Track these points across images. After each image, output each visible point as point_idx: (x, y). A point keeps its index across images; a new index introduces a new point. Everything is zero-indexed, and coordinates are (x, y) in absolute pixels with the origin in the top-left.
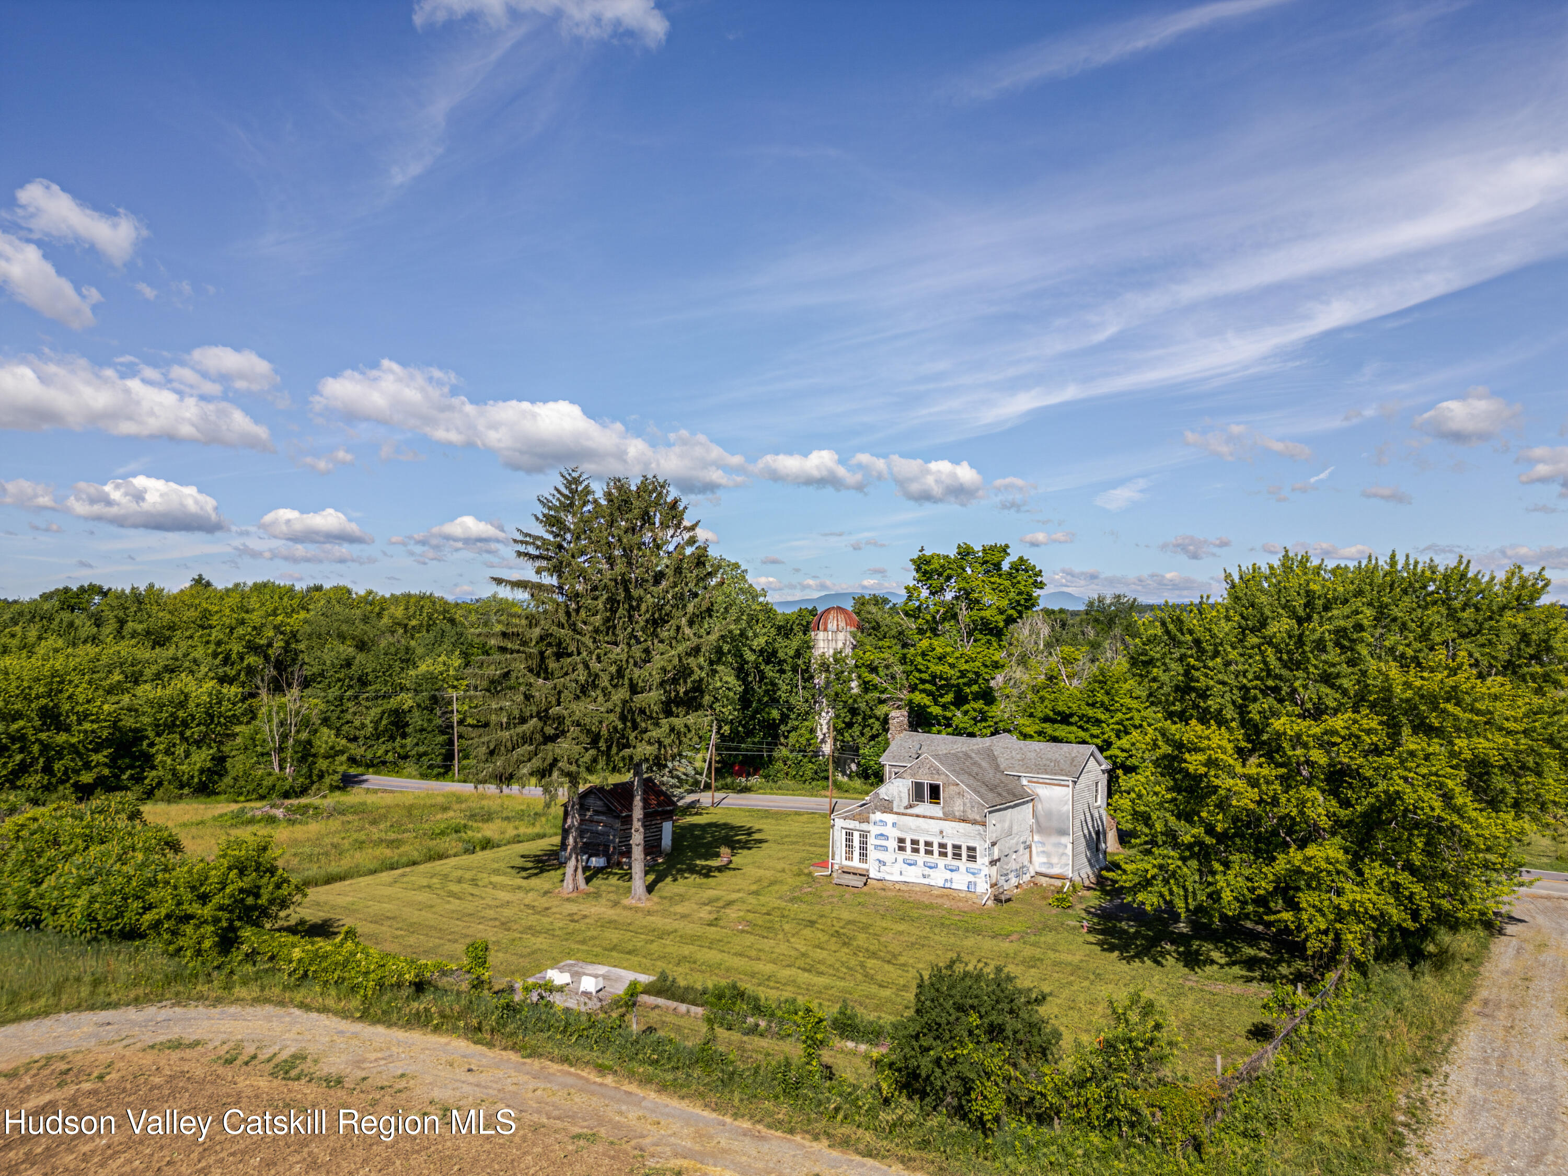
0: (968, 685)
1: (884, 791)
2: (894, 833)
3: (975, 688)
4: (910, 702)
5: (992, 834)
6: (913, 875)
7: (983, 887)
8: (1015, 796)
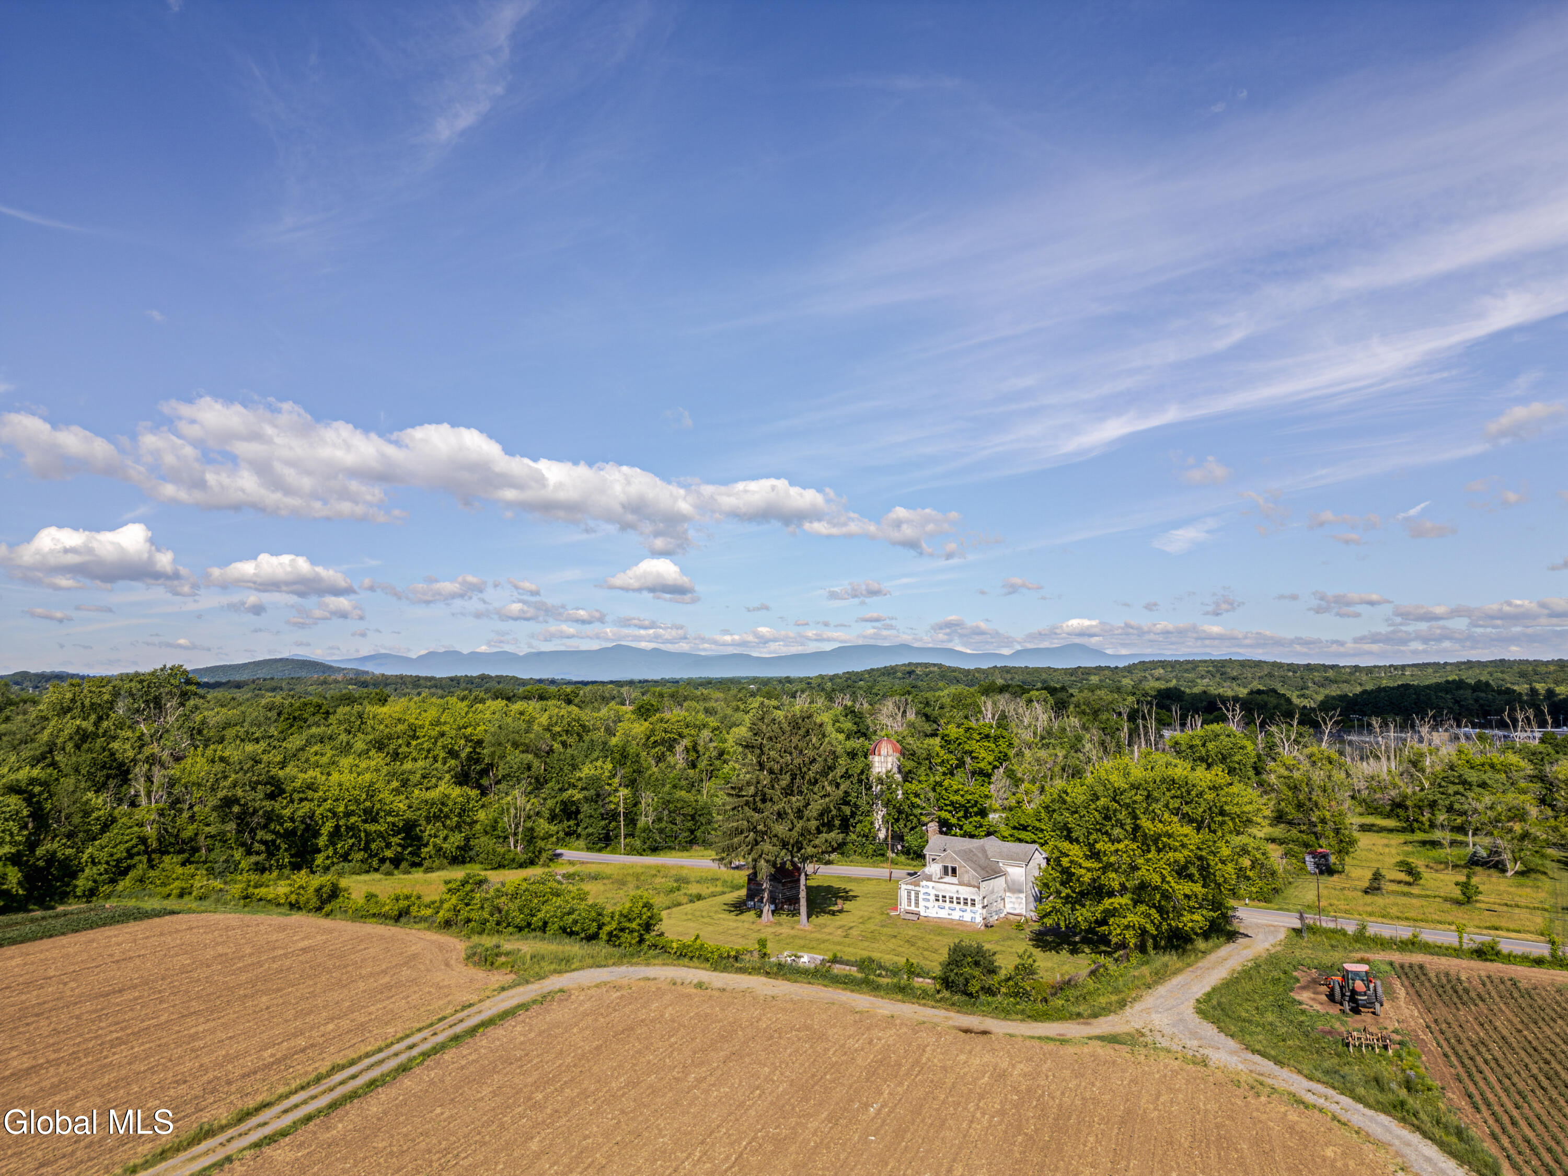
0: (972, 807)
1: (927, 870)
2: (933, 892)
3: (975, 809)
4: (939, 817)
5: (983, 892)
6: (943, 914)
7: (979, 919)
8: (996, 873)
